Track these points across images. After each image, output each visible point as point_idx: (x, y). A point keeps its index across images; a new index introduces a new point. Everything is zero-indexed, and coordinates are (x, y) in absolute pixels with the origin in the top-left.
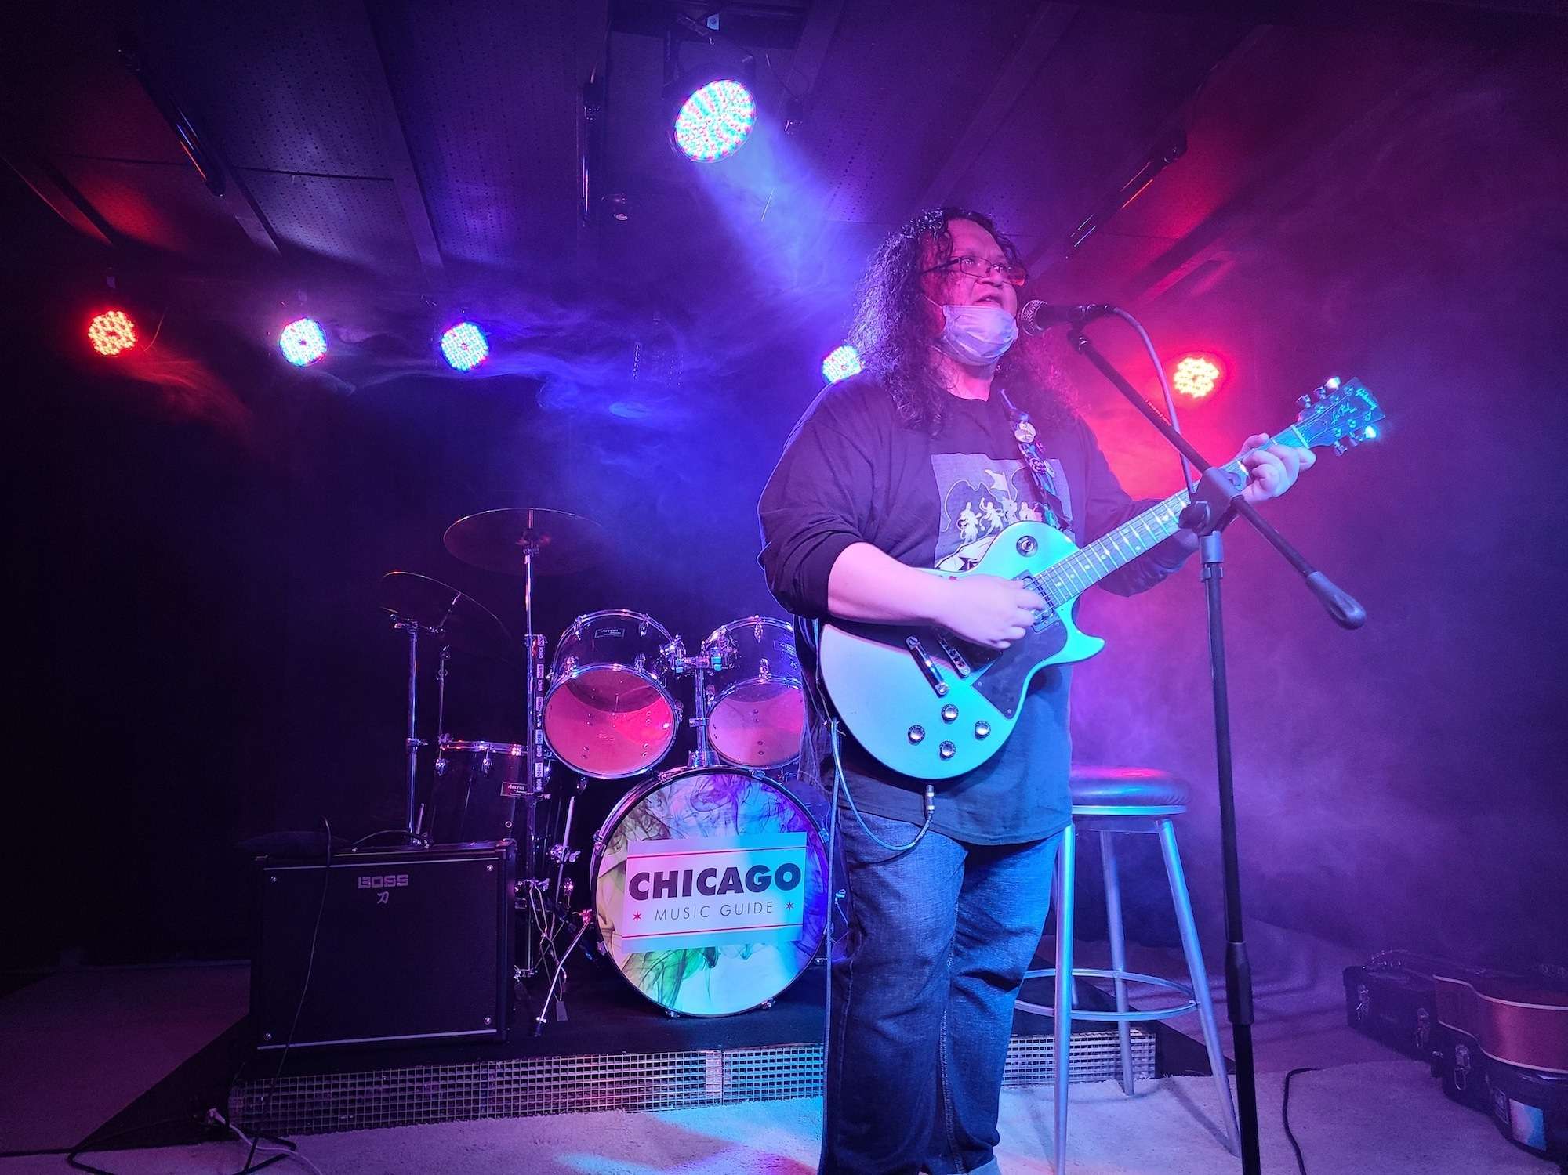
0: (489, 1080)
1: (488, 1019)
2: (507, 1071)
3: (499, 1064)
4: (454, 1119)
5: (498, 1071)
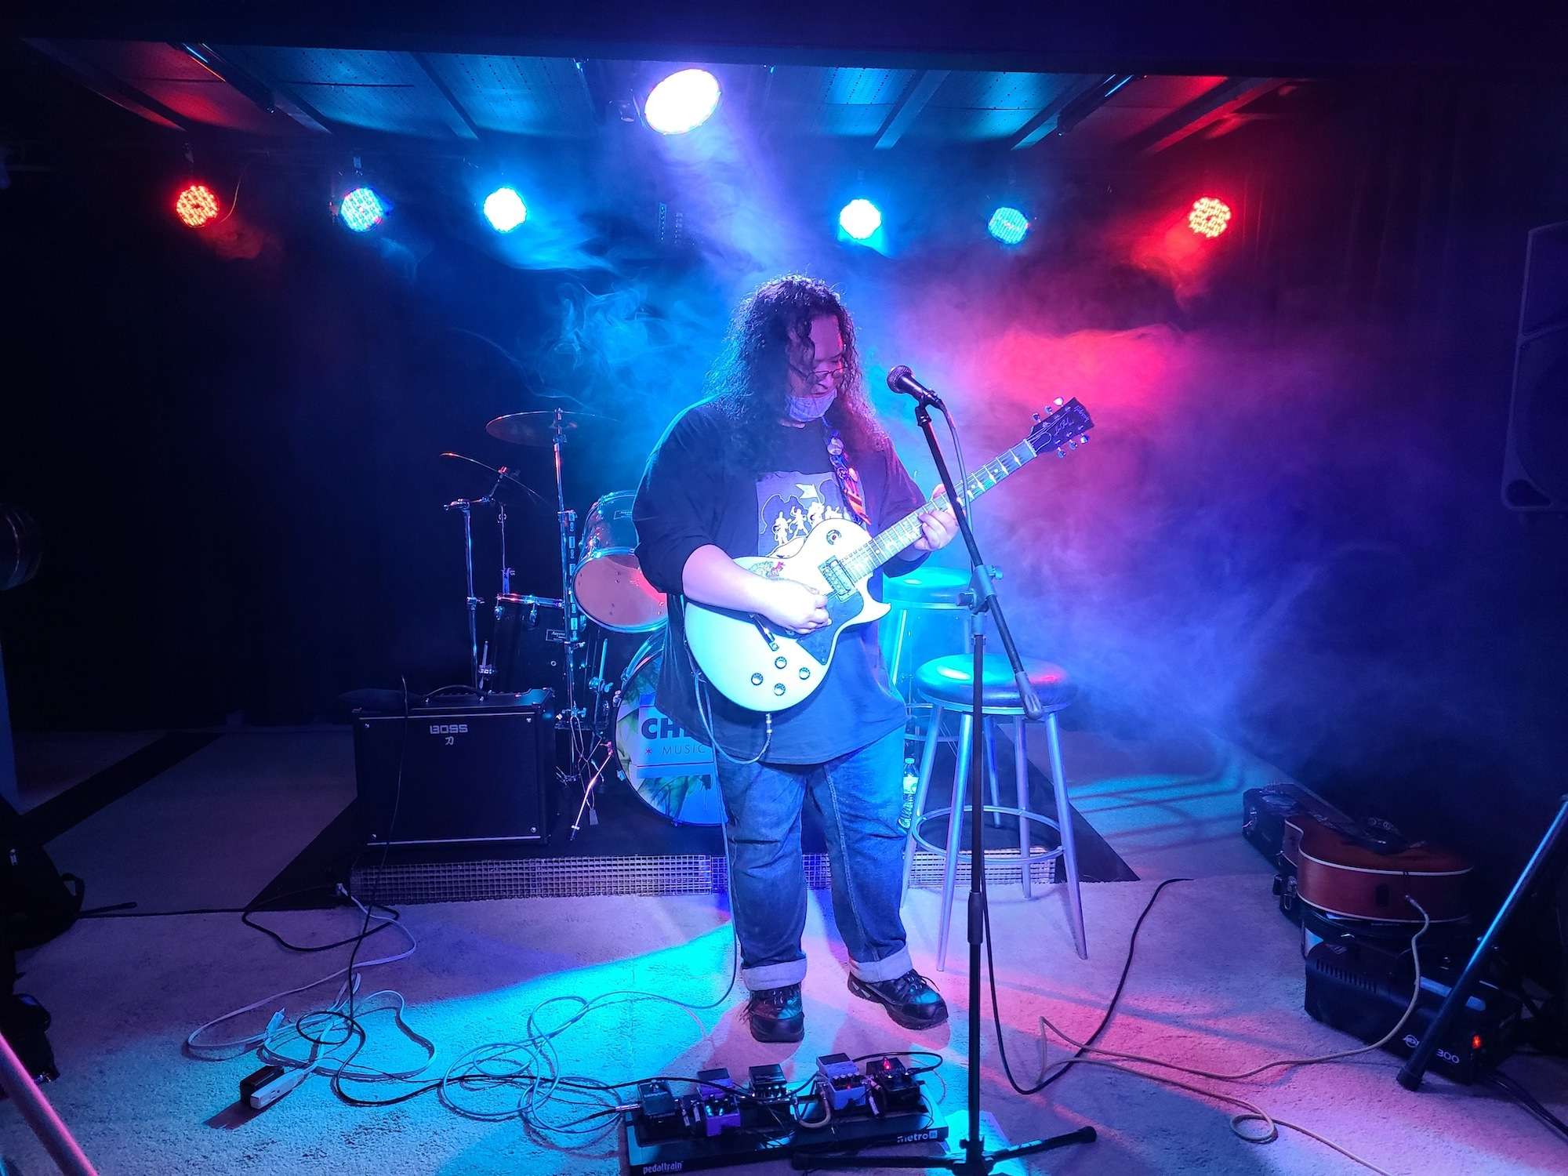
0: (537, 871)
1: (534, 829)
2: (549, 864)
3: (543, 860)
4: (512, 897)
5: (543, 865)
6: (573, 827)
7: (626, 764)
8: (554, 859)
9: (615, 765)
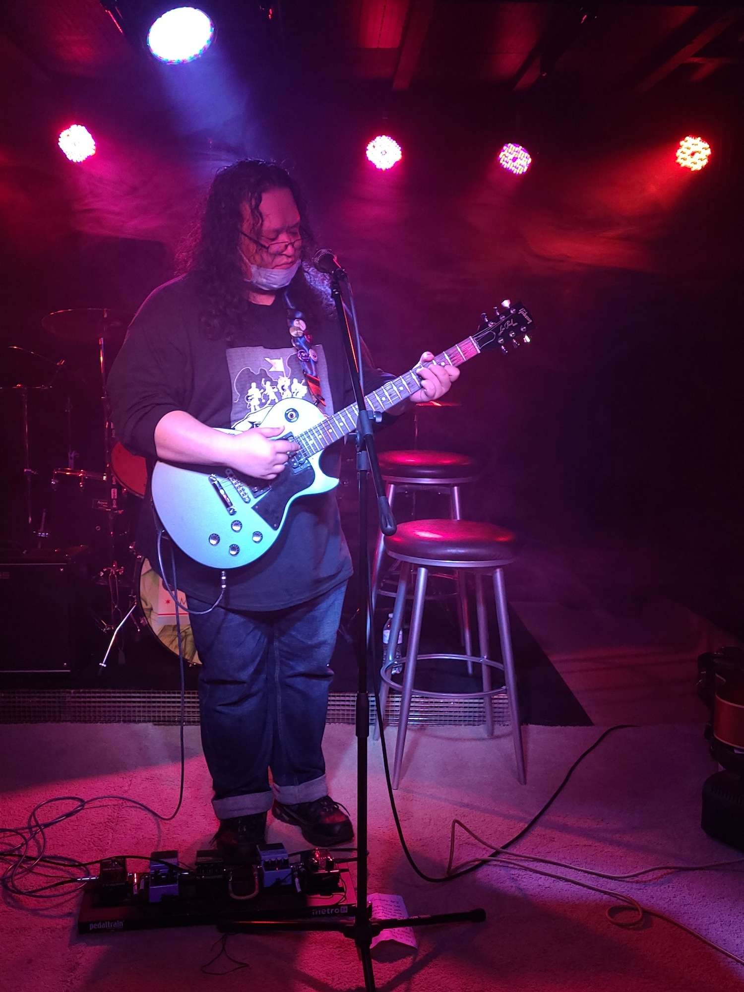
0: (67, 700)
1: (65, 664)
2: (77, 695)
3: (72, 691)
4: (47, 721)
5: (73, 695)
6: (100, 664)
7: (149, 612)
8: (81, 691)
9: (140, 613)
